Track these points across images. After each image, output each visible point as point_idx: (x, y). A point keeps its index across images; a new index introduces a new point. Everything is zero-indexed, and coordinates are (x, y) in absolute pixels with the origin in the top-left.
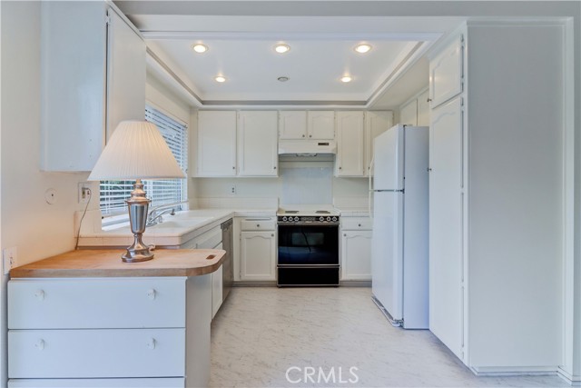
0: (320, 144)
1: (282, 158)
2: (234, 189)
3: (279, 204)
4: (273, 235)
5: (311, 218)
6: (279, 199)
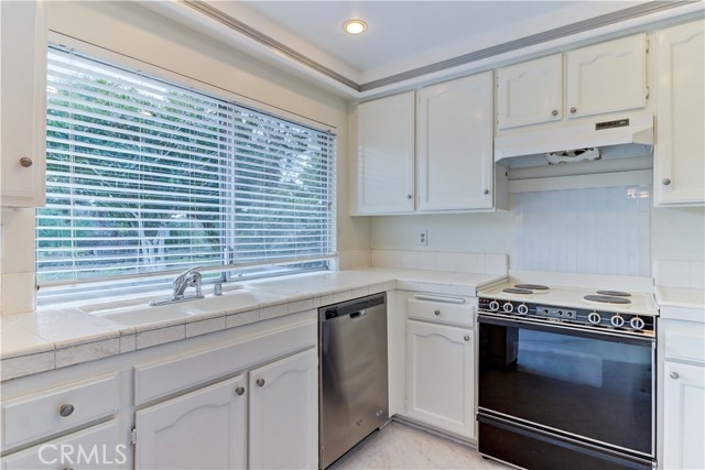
0: (600, 126)
1: (508, 170)
2: (423, 235)
3: (509, 268)
4: (467, 339)
5: (565, 313)
6: (508, 257)
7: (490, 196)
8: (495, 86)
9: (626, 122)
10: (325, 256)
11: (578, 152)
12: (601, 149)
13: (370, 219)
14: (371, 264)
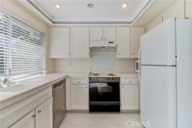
0: (109, 43)
1: (92, 49)
2: (70, 64)
3: (91, 70)
4: (86, 87)
5: (106, 78)
6: (90, 68)
7: (89, 55)
8: (90, 31)
9: (113, 43)
10: (42, 70)
11: (104, 47)
12: (108, 47)
13: (54, 59)
14: (54, 72)
